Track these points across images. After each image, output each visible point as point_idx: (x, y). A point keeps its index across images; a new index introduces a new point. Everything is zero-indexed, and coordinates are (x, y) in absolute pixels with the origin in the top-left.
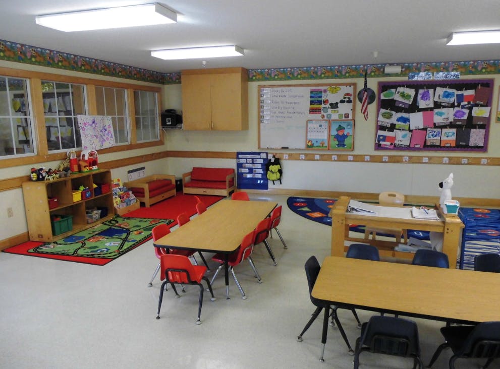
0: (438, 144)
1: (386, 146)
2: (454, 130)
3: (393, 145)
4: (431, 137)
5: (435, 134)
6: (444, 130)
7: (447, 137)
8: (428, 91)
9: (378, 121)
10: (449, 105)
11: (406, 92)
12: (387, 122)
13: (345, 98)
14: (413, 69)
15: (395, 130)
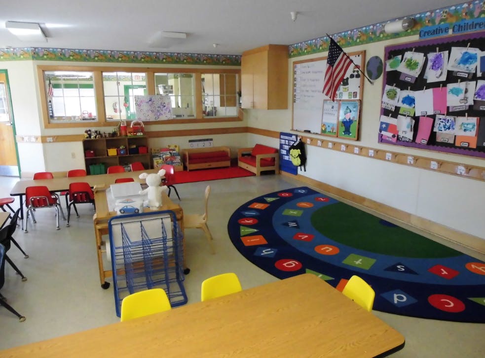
0: (451, 142)
1: (387, 139)
2: (474, 120)
3: (396, 138)
4: (443, 129)
5: (448, 124)
6: (460, 120)
7: (465, 130)
8: (440, 55)
9: (382, 102)
10: (470, 77)
11: (414, 59)
12: (391, 104)
13: (354, 72)
14: (425, 21)
15: (399, 116)
